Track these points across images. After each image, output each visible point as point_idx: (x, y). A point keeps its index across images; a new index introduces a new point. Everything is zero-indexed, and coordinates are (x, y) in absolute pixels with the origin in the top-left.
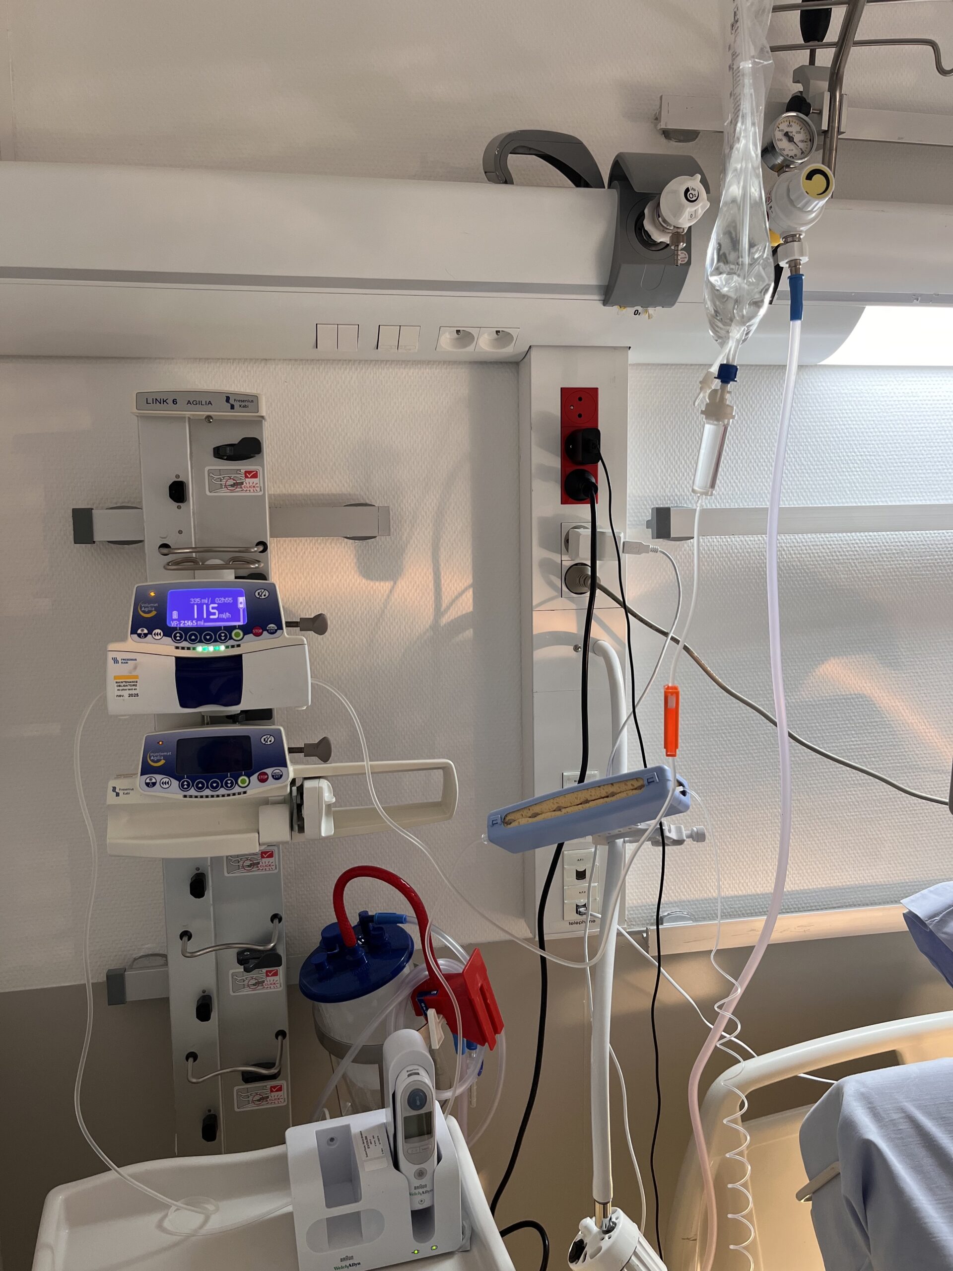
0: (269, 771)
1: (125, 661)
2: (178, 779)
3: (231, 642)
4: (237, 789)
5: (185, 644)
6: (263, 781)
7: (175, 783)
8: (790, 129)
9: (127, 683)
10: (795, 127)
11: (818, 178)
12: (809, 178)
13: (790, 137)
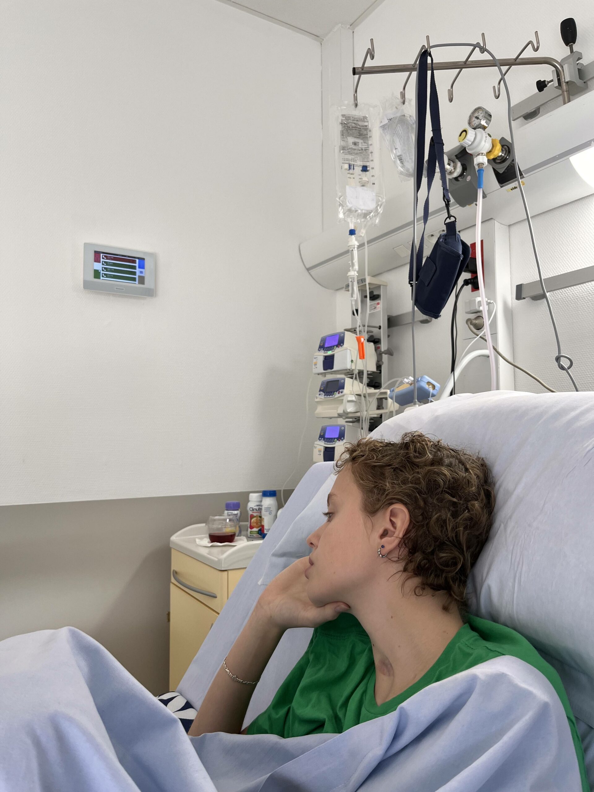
0: (341, 390)
1: (316, 358)
2: (324, 393)
3: (333, 350)
4: (334, 396)
5: (326, 352)
6: (339, 393)
7: (323, 394)
8: (478, 114)
9: (316, 364)
10: (481, 112)
11: (464, 134)
12: (460, 135)
13: (477, 118)
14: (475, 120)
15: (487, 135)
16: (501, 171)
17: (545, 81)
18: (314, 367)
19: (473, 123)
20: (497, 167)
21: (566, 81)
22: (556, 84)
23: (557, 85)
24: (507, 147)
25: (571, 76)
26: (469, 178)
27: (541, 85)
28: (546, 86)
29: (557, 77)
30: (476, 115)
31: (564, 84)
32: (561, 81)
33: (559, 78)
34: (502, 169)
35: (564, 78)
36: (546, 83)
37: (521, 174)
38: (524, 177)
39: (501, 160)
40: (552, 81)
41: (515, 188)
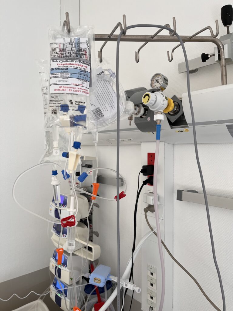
0: (65, 234)
1: (51, 206)
2: (56, 230)
3: (60, 207)
4: (60, 236)
6: (64, 236)
8: (158, 78)
9: (51, 210)
10: (160, 77)
11: (147, 97)
12: (144, 97)
13: (157, 81)
14: (155, 83)
15: (165, 99)
16: (173, 121)
17: (208, 55)
18: (50, 211)
19: (154, 84)
20: (170, 117)
21: (225, 58)
22: (217, 58)
23: (218, 60)
24: (178, 103)
25: (229, 55)
27: (205, 57)
28: (208, 58)
29: (218, 53)
30: (157, 78)
31: (224, 60)
32: (221, 57)
33: (219, 54)
34: (173, 119)
35: (224, 56)
36: (209, 56)
37: (187, 124)
38: (188, 127)
39: (175, 112)
40: (214, 55)
41: (181, 131)
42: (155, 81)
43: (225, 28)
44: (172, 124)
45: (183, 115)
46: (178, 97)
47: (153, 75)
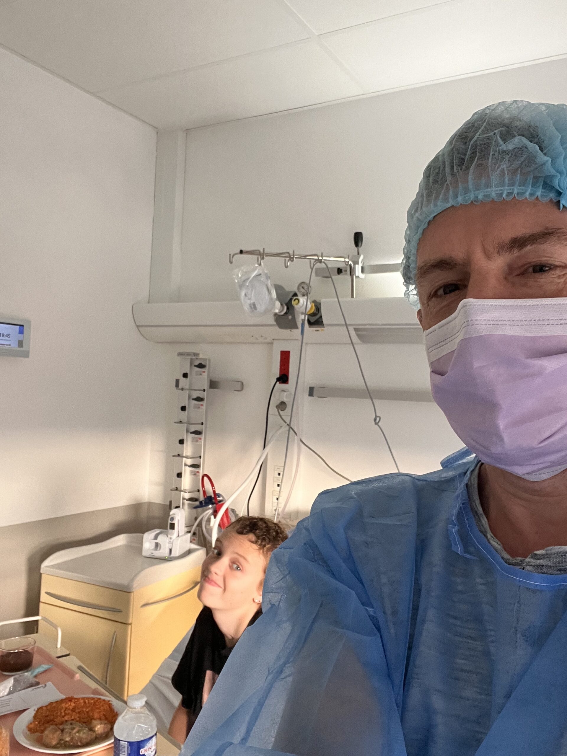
10: (305, 285)
11: (297, 301)
12: (295, 300)
13: (303, 288)
16: (312, 321)
17: (341, 270)
20: (310, 318)
24: (318, 307)
26: (290, 317)
27: (339, 271)
28: (342, 273)
30: (303, 285)
34: (313, 319)
36: (343, 271)
37: (323, 324)
38: (324, 327)
39: (314, 315)
40: (346, 271)
41: (318, 331)
42: (301, 288)
43: (356, 249)
44: (310, 323)
45: (321, 317)
46: (317, 300)
47: (300, 282)
